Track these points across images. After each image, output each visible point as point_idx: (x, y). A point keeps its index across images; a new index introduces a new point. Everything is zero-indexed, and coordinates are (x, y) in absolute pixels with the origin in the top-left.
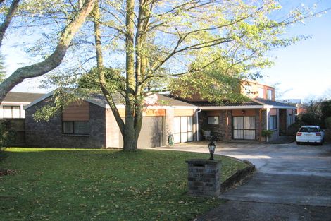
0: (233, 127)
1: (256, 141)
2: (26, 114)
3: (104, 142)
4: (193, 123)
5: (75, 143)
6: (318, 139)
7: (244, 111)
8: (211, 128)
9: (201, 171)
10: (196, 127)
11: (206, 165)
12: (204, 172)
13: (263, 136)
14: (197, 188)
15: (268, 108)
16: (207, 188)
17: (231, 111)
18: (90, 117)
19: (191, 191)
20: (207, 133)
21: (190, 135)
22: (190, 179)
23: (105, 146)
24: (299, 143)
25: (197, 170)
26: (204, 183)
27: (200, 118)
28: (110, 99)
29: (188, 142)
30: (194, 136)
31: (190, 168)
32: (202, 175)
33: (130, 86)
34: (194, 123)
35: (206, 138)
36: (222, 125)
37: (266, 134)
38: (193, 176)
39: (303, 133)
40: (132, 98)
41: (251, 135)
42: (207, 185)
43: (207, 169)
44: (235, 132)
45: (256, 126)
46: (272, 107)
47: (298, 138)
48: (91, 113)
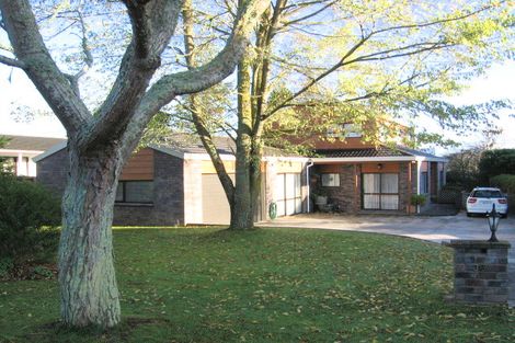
0: (362, 190)
1: (400, 212)
2: (38, 170)
3: (180, 214)
4: (302, 185)
5: (128, 217)
6: (501, 208)
7: (381, 164)
8: (328, 191)
9: (479, 260)
10: (306, 190)
11: (489, 251)
12: (486, 263)
13: (412, 204)
14: (471, 290)
15: (420, 160)
16: (492, 290)
17: (360, 164)
18: (156, 175)
19: (461, 295)
20: (322, 200)
21: (298, 202)
22: (459, 275)
23: (182, 222)
24: (470, 215)
25: (472, 258)
26: (486, 281)
27: (311, 176)
28: (211, 143)
29: (295, 214)
30: (303, 204)
31: (460, 256)
32: (481, 268)
33: (244, 121)
34: (303, 183)
35: (321, 208)
36: (345, 187)
37: (417, 202)
38: (464, 270)
39: (479, 199)
40: (247, 141)
41: (392, 202)
42: (491, 284)
43: (492, 258)
44: (366, 198)
45: (399, 188)
46: (423, 158)
47: (471, 207)
48: (156, 167)
